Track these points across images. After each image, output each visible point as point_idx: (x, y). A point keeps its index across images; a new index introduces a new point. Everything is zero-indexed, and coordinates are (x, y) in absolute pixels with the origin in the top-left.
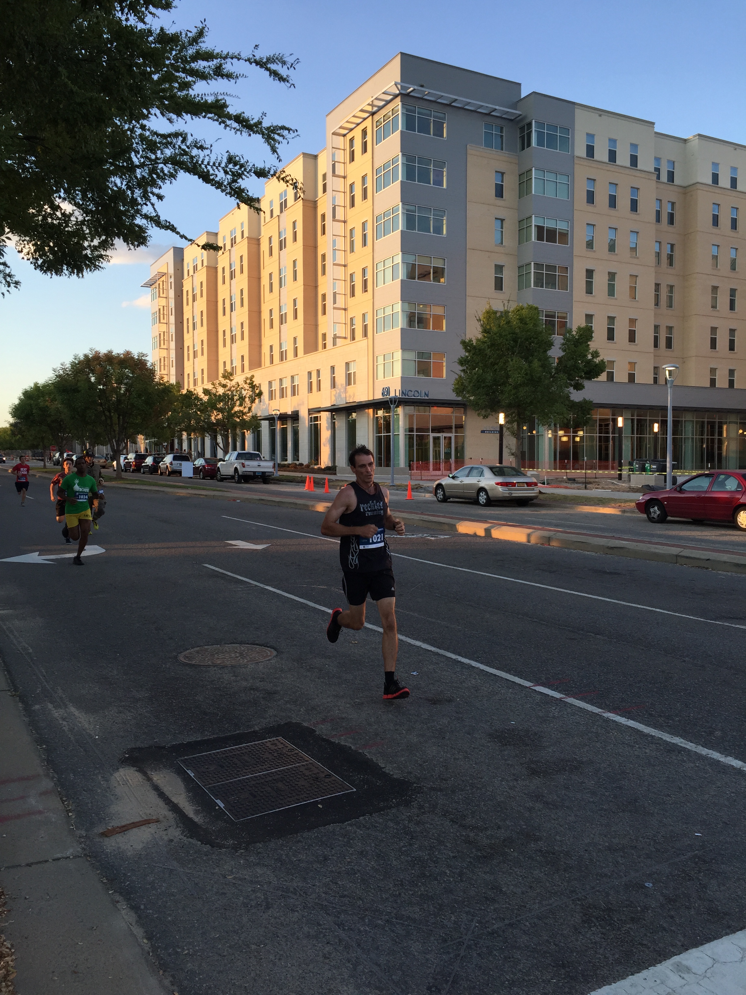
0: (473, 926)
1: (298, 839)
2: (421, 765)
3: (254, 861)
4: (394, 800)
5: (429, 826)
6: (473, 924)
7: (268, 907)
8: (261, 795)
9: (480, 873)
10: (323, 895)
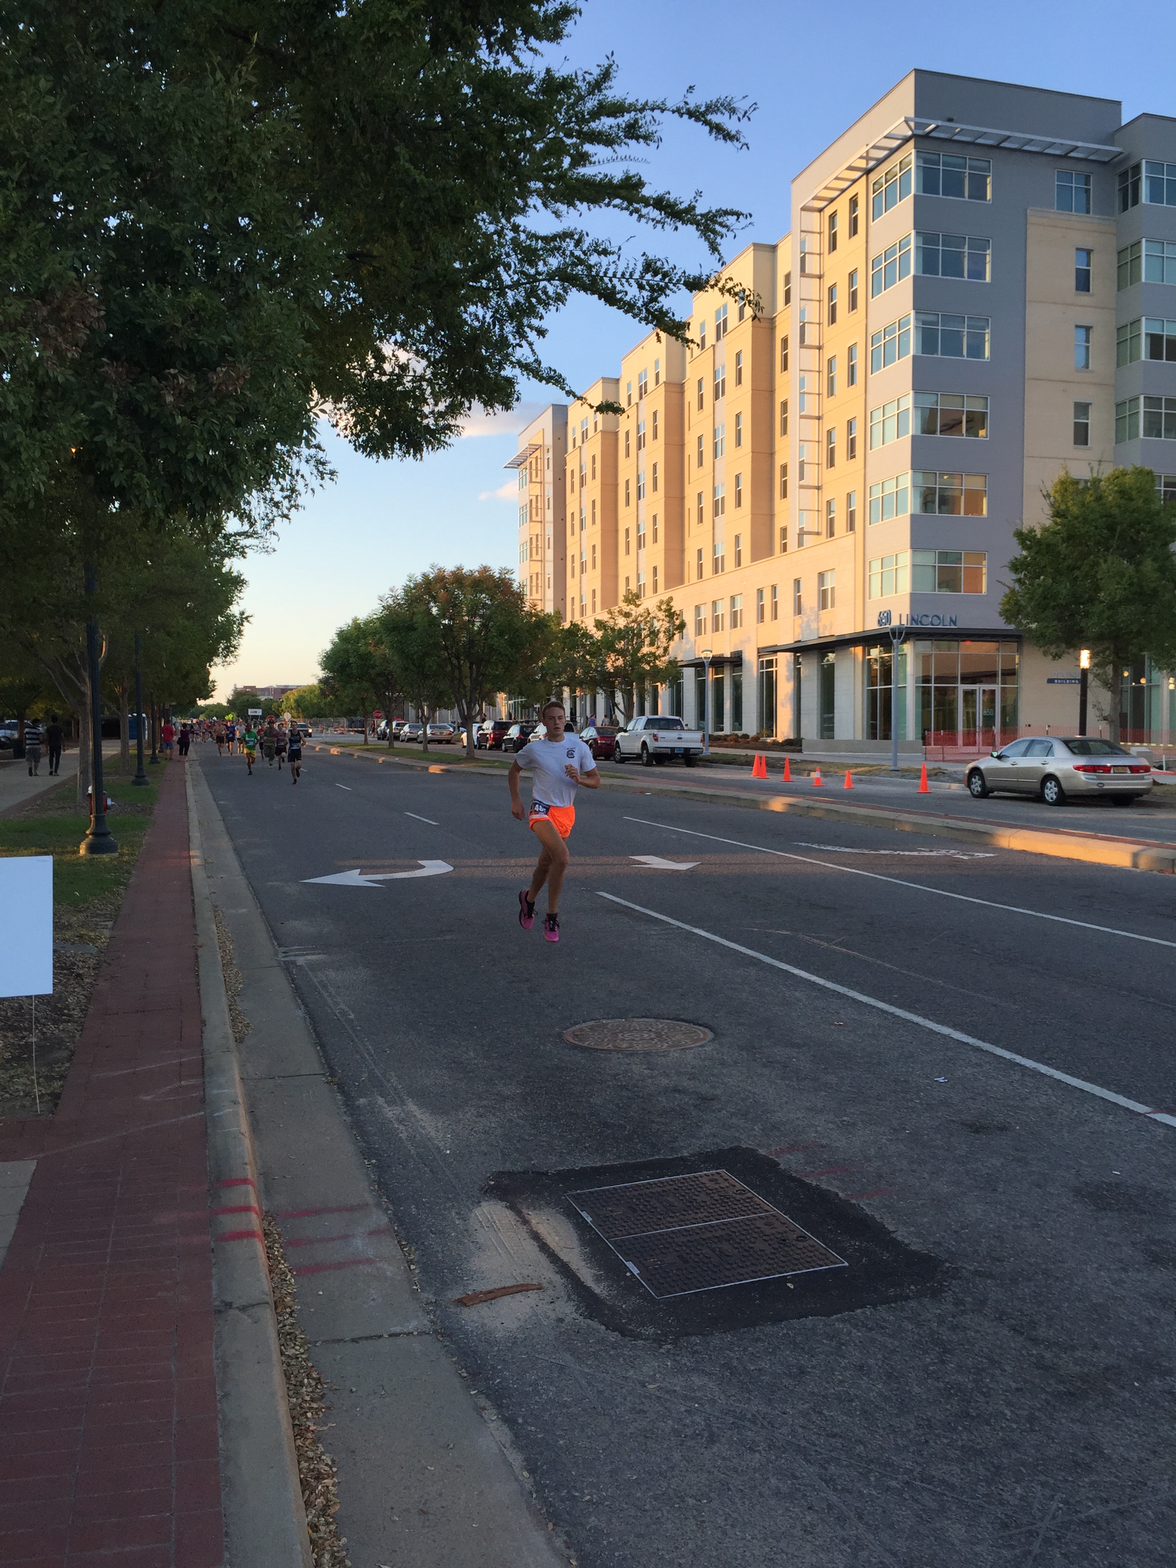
0: (1054, 1507)
1: (756, 1335)
2: (956, 1232)
3: (688, 1364)
4: (912, 1287)
5: (973, 1334)
6: (1054, 1505)
7: (712, 1439)
8: (697, 1260)
9: (1063, 1421)
10: (800, 1430)
